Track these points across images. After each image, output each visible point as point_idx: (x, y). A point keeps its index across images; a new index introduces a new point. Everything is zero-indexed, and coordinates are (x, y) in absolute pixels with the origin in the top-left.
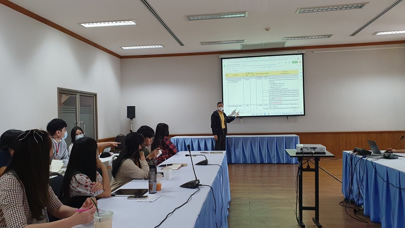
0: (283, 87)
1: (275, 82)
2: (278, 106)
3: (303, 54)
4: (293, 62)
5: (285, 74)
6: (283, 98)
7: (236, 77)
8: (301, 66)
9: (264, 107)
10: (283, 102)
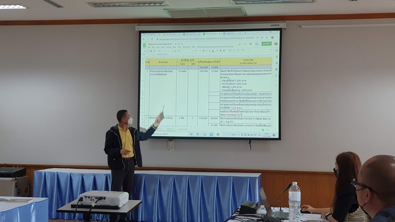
0: (244, 87)
1: (231, 77)
2: (235, 121)
3: (281, 30)
4: (264, 44)
5: (248, 64)
6: (244, 107)
7: (164, 66)
8: (276, 50)
9: (211, 121)
10: (244, 114)
